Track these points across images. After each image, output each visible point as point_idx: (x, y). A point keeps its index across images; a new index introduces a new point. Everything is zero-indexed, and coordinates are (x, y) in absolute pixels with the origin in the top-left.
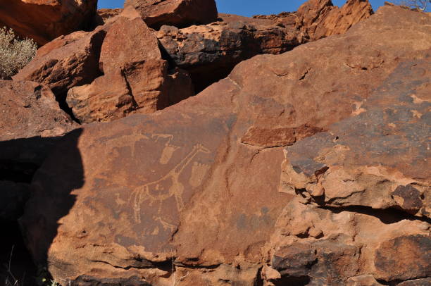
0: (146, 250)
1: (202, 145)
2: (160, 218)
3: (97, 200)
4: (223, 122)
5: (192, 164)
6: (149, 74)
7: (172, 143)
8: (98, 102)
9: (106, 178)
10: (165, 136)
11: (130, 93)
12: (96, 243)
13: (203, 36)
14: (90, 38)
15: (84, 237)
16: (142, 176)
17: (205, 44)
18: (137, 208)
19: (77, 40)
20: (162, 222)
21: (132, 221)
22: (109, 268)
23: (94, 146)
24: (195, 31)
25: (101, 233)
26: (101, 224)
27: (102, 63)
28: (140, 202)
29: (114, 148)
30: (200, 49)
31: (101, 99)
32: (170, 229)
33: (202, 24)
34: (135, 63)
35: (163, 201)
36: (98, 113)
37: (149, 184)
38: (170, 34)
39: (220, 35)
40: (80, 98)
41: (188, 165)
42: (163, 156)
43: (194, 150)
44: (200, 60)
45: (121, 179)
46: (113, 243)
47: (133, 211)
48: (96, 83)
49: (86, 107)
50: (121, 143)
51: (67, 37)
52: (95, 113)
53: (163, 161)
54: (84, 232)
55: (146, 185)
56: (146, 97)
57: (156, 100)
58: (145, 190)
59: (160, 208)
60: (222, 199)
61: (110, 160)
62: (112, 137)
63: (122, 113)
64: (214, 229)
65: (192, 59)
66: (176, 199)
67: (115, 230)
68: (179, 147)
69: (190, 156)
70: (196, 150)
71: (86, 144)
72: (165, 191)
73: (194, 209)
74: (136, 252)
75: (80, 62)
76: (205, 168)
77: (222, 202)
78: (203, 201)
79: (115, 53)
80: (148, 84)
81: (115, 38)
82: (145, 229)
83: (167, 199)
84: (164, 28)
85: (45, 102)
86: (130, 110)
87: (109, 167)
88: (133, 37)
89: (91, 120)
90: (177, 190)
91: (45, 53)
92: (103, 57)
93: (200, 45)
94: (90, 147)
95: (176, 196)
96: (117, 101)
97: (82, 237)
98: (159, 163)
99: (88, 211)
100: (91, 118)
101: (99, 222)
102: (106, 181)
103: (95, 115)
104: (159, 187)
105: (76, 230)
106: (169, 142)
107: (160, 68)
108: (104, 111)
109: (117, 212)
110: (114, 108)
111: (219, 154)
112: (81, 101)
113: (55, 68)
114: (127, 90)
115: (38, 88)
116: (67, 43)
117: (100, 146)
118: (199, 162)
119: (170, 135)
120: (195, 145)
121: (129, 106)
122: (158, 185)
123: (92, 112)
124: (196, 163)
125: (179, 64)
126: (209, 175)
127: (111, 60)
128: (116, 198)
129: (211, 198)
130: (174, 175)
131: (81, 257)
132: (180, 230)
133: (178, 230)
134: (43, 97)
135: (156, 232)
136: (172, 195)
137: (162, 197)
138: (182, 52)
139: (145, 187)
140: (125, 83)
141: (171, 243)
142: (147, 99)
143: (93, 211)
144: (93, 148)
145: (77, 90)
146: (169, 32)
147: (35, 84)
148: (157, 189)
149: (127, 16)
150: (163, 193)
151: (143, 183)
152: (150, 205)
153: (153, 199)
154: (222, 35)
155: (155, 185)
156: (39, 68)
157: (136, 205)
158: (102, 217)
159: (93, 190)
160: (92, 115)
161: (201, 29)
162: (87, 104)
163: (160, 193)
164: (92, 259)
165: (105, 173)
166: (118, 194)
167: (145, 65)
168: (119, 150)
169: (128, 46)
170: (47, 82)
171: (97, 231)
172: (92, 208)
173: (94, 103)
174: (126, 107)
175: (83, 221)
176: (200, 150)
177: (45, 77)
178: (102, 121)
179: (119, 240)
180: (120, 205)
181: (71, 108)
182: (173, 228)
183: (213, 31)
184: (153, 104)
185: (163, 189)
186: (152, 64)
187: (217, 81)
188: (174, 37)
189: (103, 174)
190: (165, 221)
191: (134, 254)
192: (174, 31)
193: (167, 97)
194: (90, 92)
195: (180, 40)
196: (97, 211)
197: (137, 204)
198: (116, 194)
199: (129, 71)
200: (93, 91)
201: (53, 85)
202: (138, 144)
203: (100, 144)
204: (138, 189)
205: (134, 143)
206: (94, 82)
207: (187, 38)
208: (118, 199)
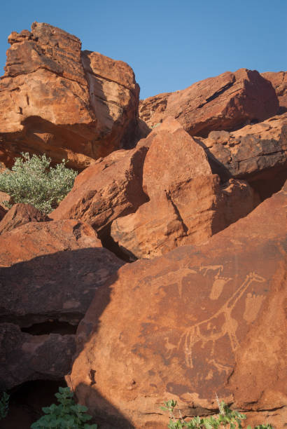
0: (200, 397)
1: (256, 273)
2: (213, 360)
3: (146, 347)
4: (279, 244)
5: (245, 296)
6: (198, 194)
7: (222, 275)
8: (145, 232)
9: (153, 321)
10: (214, 268)
11: (179, 218)
12: (148, 394)
13: (260, 137)
14: (129, 159)
15: (135, 388)
16: (192, 315)
17: (263, 147)
18: (188, 352)
19: (117, 161)
20: (216, 365)
21: (184, 367)
22: (164, 420)
23: (138, 287)
24: (249, 133)
25: (152, 383)
26: (151, 373)
27: (146, 187)
28: (192, 345)
29: (159, 288)
30: (257, 153)
31: (147, 229)
32: (225, 372)
33: (258, 122)
34: (181, 183)
35: (216, 342)
36: (147, 245)
37: (199, 324)
38: (220, 141)
39: (280, 132)
40: (125, 231)
41: (241, 297)
42: (213, 291)
43: (247, 280)
44: (259, 167)
45: (169, 321)
46: (165, 393)
47: (184, 356)
48: (140, 211)
49: (133, 240)
50: (167, 282)
51: (106, 159)
52: (144, 244)
53: (214, 296)
54: (134, 383)
55: (196, 325)
56: (198, 220)
57: (210, 222)
58: (196, 331)
59: (213, 350)
60: (281, 333)
61: (157, 301)
62: (157, 276)
63: (173, 242)
64: (273, 368)
65: (248, 166)
66: (230, 337)
67: (166, 378)
68: (230, 279)
69: (243, 288)
70: (249, 278)
71: (130, 286)
72: (218, 330)
73: (251, 347)
74: (189, 400)
75: (121, 190)
76: (259, 299)
77: (281, 336)
78: (260, 337)
79: (159, 173)
80: (199, 205)
81: (157, 156)
82: (198, 374)
83: (220, 339)
84: (212, 135)
85: (87, 241)
86: (182, 236)
87: (155, 310)
88: (176, 153)
89: (141, 253)
90: (230, 327)
91: (85, 180)
92: (146, 181)
93: (258, 148)
94: (135, 289)
95: (229, 334)
96: (166, 230)
97: (132, 389)
98: (209, 299)
99: (137, 360)
100: (140, 251)
101: (149, 371)
102: (154, 325)
103: (144, 247)
104: (211, 326)
105: (126, 382)
106: (218, 274)
107: (210, 184)
108: (153, 242)
109: (167, 358)
110: (164, 237)
111: (276, 282)
112: (127, 234)
113: (94, 200)
114: (175, 215)
115: (77, 227)
116: (106, 167)
117: (146, 287)
118: (254, 293)
119: (219, 266)
120: (248, 274)
121: (180, 232)
122: (209, 325)
123: (140, 244)
124: (249, 295)
125: (234, 174)
126: (265, 307)
127: (155, 183)
128: (165, 342)
129: (269, 332)
130: (226, 310)
131: (133, 411)
132: (236, 372)
133: (233, 372)
134: (84, 236)
135: (210, 376)
136: (224, 333)
137: (214, 337)
138: (236, 160)
139: (196, 328)
140: (173, 207)
141: (227, 388)
142: (200, 222)
143: (143, 360)
144: (138, 290)
145: (121, 221)
146: (219, 138)
147: (74, 223)
148: (209, 328)
149: (168, 129)
150: (215, 331)
151: (192, 323)
152: (203, 347)
153: (205, 339)
154: (282, 132)
155: (206, 324)
156: (77, 203)
157: (187, 349)
158: (152, 365)
159: (140, 336)
160: (141, 248)
161: (256, 129)
162: (134, 236)
163: (212, 333)
164: (145, 412)
165: (152, 317)
166: (167, 338)
167: (192, 184)
168: (166, 289)
169: (173, 164)
170: (87, 216)
171: (147, 380)
172: (141, 356)
173: (141, 233)
174: (176, 235)
175: (132, 371)
176: (254, 279)
177: (84, 211)
178: (152, 253)
179: (171, 389)
180: (170, 350)
181: (118, 243)
182: (227, 370)
183: (270, 128)
184: (207, 227)
185: (214, 327)
186: (200, 182)
187: (270, 196)
188: (225, 144)
189: (150, 318)
190: (219, 363)
191: (188, 402)
192: (225, 136)
193: (223, 217)
194: (136, 223)
195: (232, 145)
196: (146, 359)
197: (188, 347)
198: (165, 339)
199: (174, 194)
200: (138, 221)
201: (94, 219)
202: (185, 280)
203: (145, 284)
204: (189, 330)
205: (181, 279)
206: (138, 211)
207: (240, 142)
208: (168, 344)
